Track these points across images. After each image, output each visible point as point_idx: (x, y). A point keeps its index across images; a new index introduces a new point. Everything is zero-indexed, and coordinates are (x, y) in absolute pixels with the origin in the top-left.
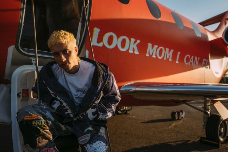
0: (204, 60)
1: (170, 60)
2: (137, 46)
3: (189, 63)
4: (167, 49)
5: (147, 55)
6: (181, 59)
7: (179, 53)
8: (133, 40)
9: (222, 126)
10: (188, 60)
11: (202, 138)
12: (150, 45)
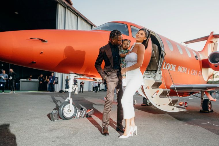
0: (200, 72)
1: (186, 73)
2: (175, 68)
3: (193, 74)
4: (185, 68)
5: (178, 71)
6: (190, 72)
7: (189, 69)
8: (174, 65)
9: (209, 104)
10: (193, 72)
11: (201, 110)
12: (179, 67)
